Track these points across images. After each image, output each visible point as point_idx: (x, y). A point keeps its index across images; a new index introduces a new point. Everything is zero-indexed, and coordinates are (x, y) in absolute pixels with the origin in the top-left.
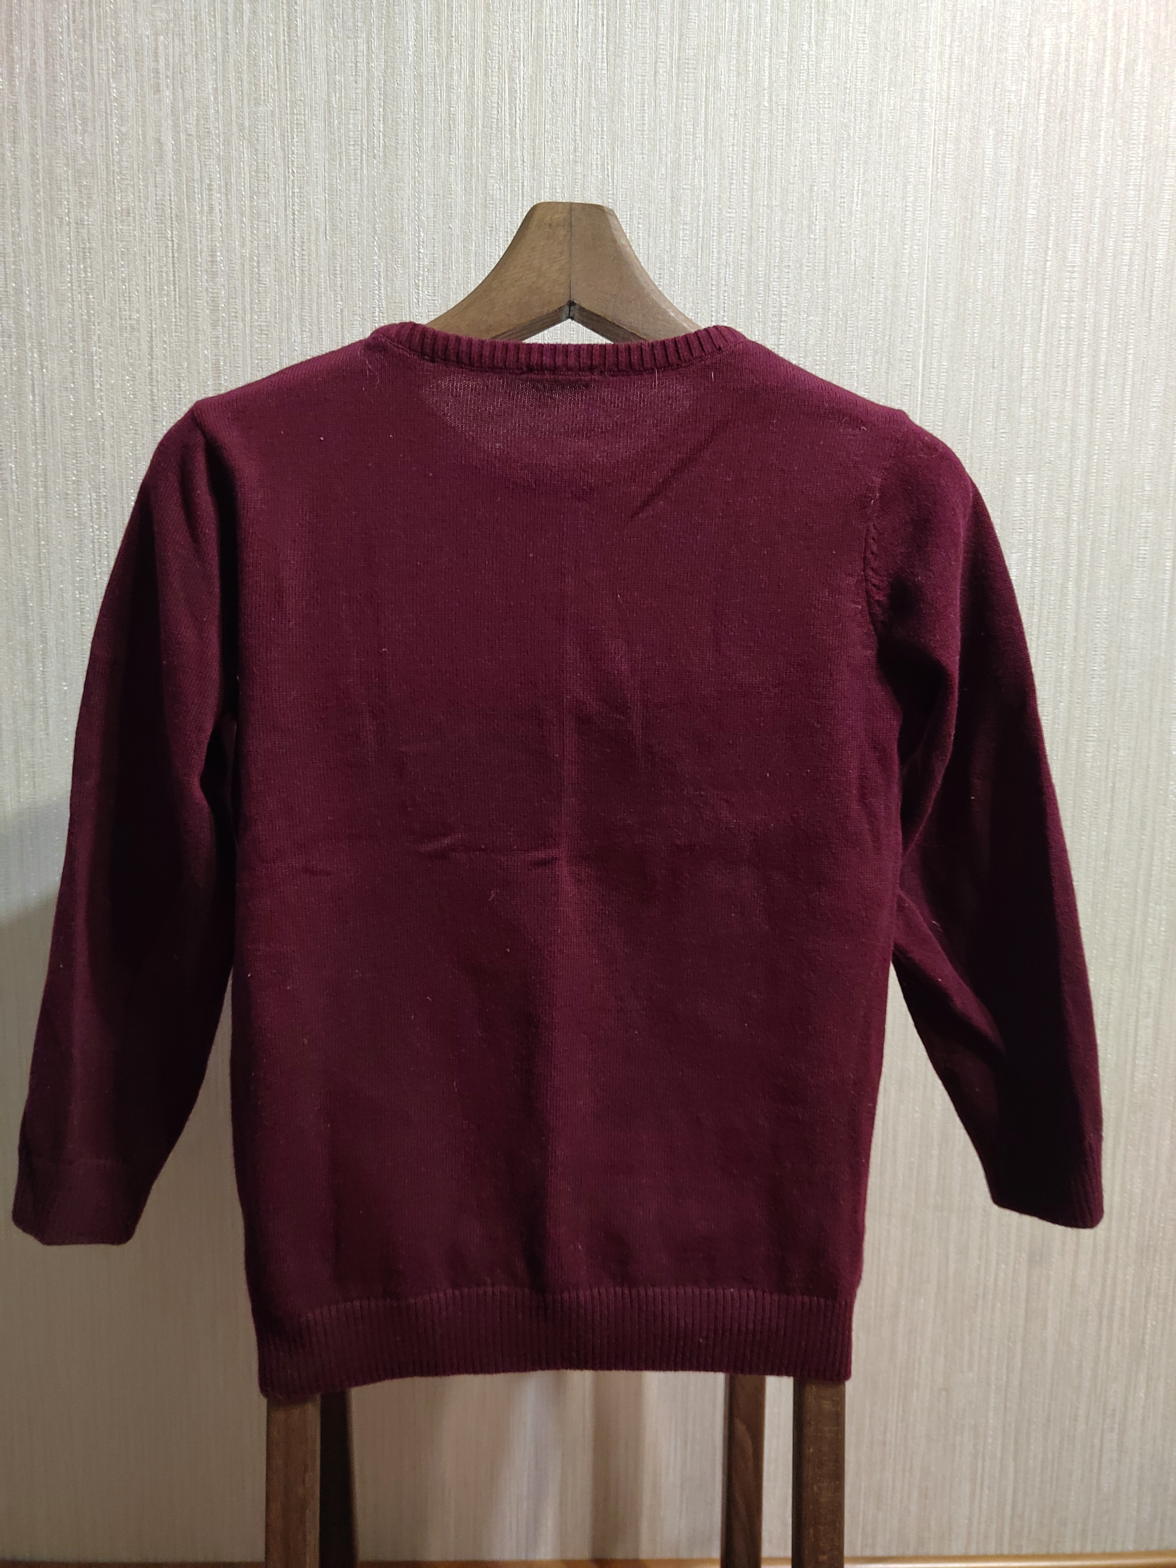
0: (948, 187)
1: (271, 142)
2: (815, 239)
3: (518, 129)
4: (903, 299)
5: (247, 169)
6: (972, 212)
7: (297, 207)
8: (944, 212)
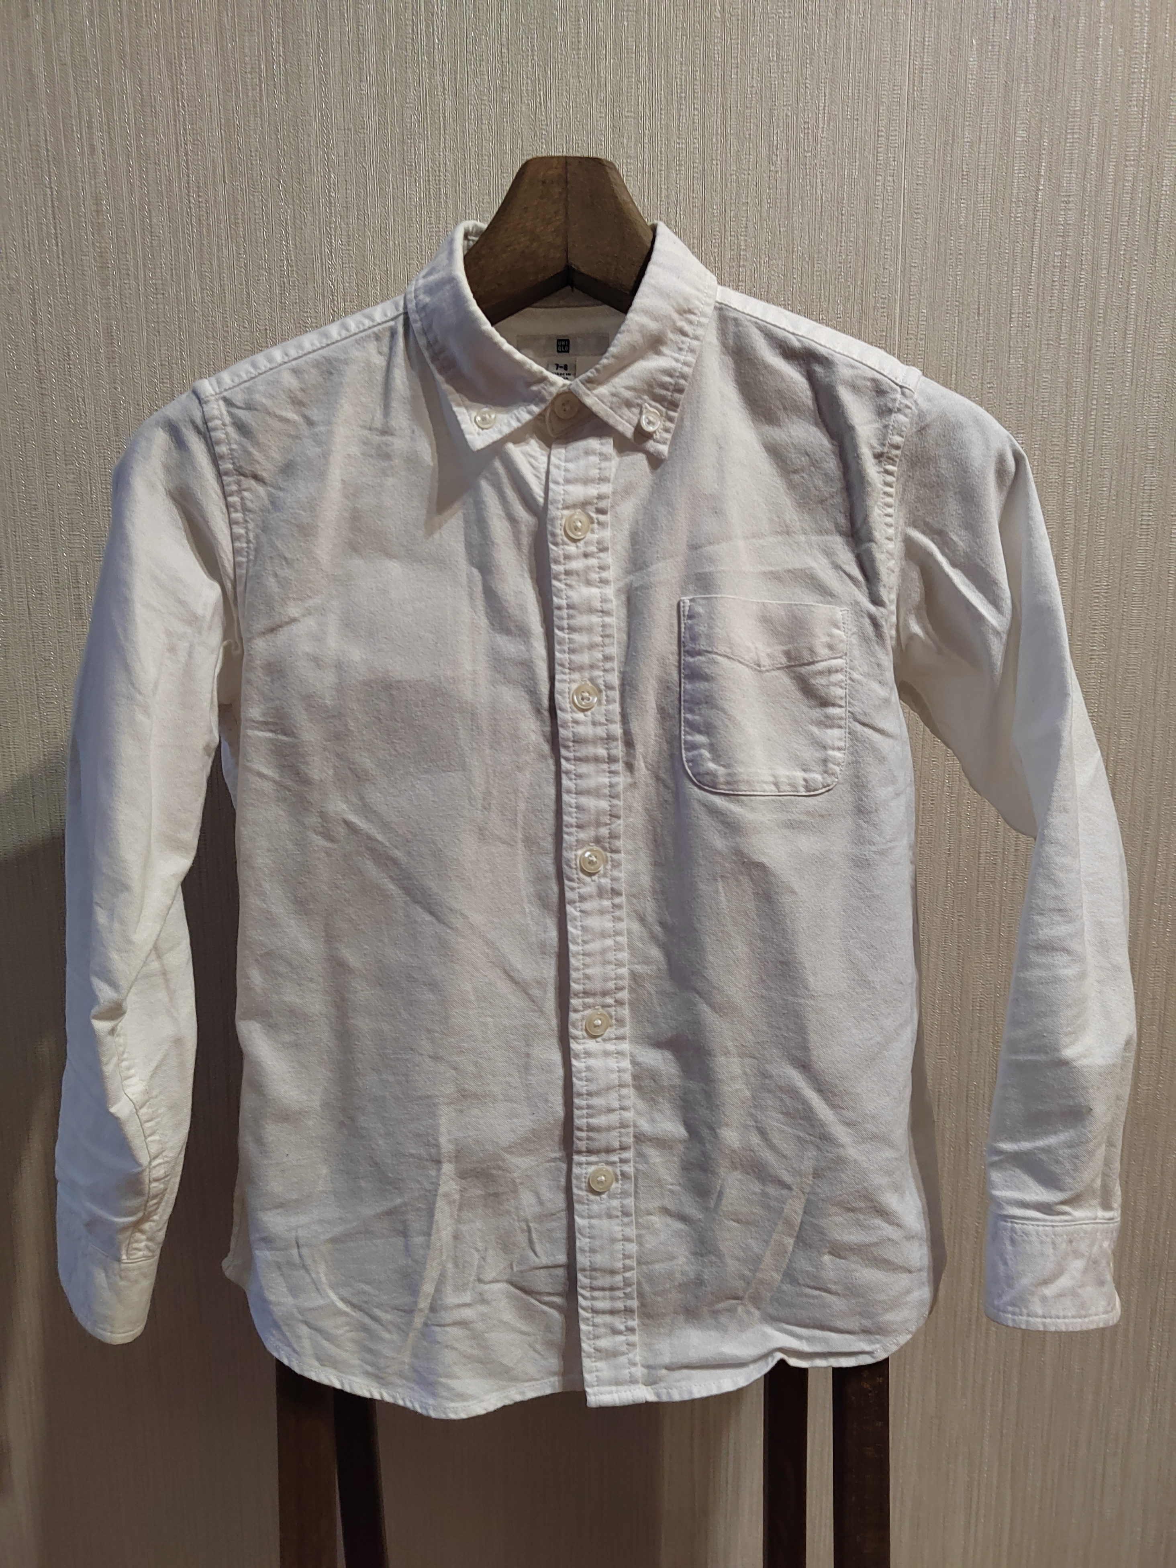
0: (926, 107)
1: (156, 71)
2: (777, 172)
3: (436, 51)
4: (877, 239)
5: (130, 102)
6: (953, 136)
7: (190, 147)
8: (922, 137)
